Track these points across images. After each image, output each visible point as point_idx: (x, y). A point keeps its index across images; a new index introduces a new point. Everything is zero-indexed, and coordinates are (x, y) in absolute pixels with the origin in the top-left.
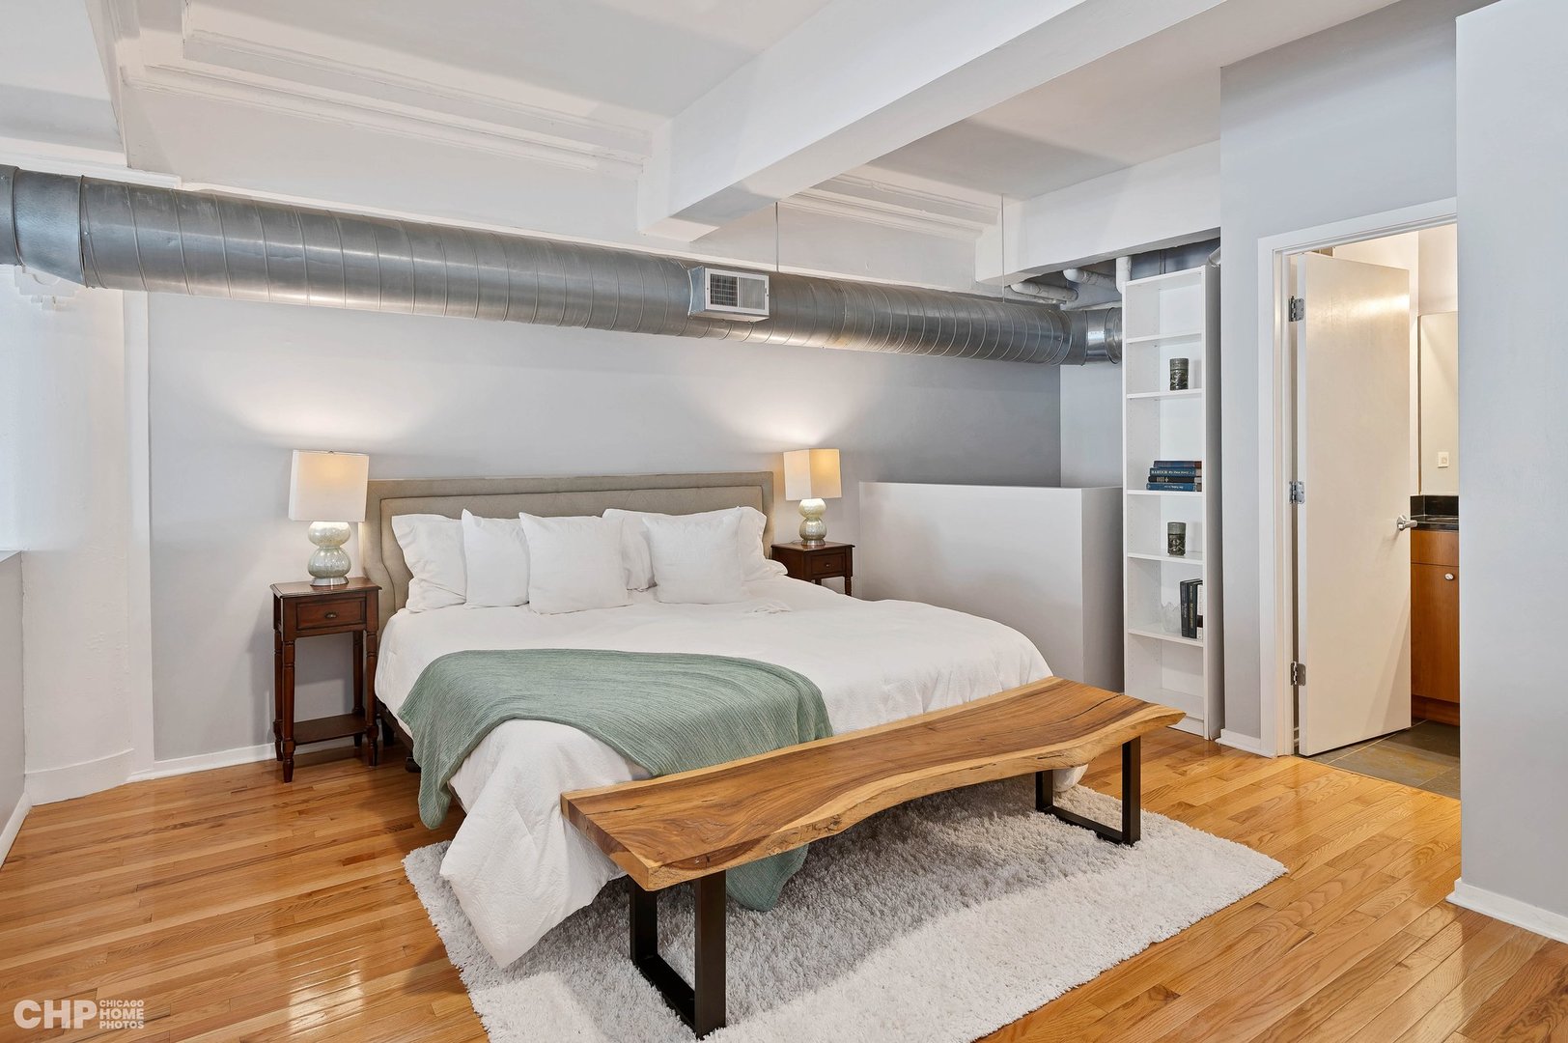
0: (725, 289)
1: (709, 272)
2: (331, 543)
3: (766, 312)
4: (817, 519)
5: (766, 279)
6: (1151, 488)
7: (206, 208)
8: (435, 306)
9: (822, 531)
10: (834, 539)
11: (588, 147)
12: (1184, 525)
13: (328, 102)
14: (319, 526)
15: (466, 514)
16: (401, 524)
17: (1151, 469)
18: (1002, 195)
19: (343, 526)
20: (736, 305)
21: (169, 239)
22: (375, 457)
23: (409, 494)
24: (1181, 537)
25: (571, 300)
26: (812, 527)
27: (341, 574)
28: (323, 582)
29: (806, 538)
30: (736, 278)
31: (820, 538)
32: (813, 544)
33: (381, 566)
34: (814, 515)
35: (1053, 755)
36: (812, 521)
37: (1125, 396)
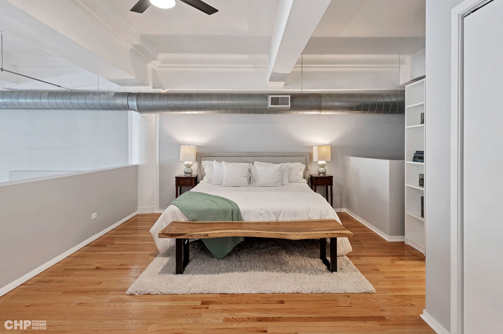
0: (275, 101)
1: (270, 96)
2: (189, 166)
3: (289, 106)
4: (322, 167)
5: (289, 96)
6: (414, 161)
7: (157, 96)
8: (210, 112)
9: (324, 171)
10: (328, 174)
11: (251, 66)
12: (423, 175)
13: (191, 67)
14: (186, 162)
15: (215, 161)
16: (204, 163)
17: (414, 154)
18: (400, 54)
19: (191, 163)
20: (279, 105)
21: (151, 103)
22: (198, 147)
23: (206, 156)
24: (423, 180)
25: (234, 108)
26: (321, 170)
27: (191, 173)
28: (187, 175)
29: (320, 173)
30: (279, 97)
31: (324, 173)
32: (321, 175)
33: (200, 172)
34: (323, 166)
35: (285, 235)
36: (321, 168)
37: (406, 127)
